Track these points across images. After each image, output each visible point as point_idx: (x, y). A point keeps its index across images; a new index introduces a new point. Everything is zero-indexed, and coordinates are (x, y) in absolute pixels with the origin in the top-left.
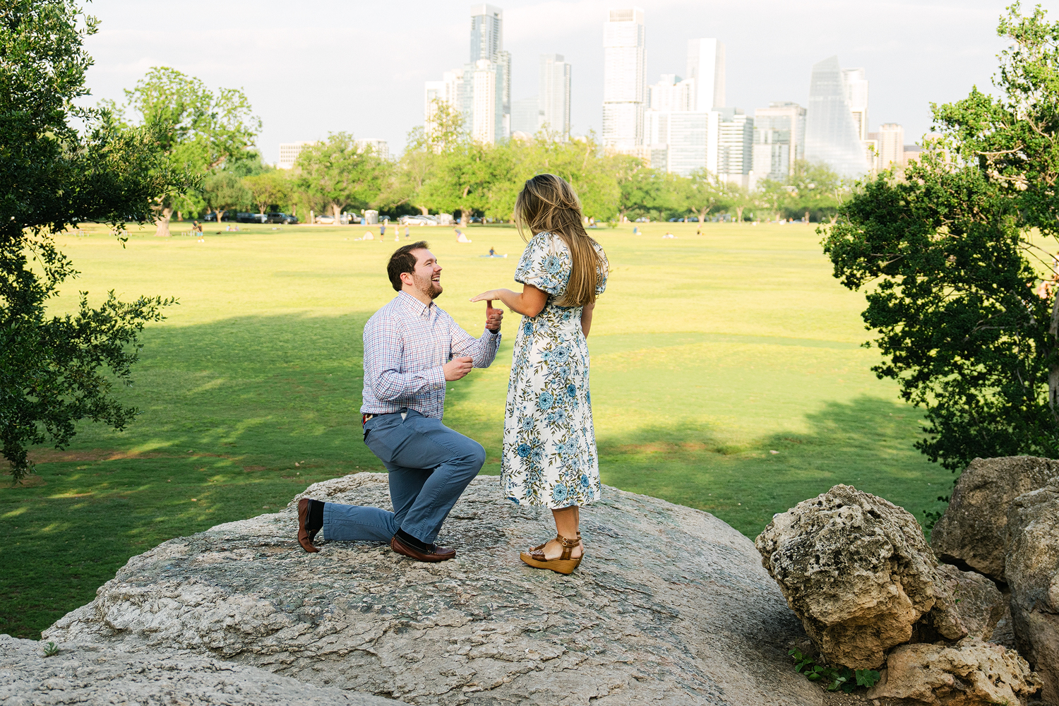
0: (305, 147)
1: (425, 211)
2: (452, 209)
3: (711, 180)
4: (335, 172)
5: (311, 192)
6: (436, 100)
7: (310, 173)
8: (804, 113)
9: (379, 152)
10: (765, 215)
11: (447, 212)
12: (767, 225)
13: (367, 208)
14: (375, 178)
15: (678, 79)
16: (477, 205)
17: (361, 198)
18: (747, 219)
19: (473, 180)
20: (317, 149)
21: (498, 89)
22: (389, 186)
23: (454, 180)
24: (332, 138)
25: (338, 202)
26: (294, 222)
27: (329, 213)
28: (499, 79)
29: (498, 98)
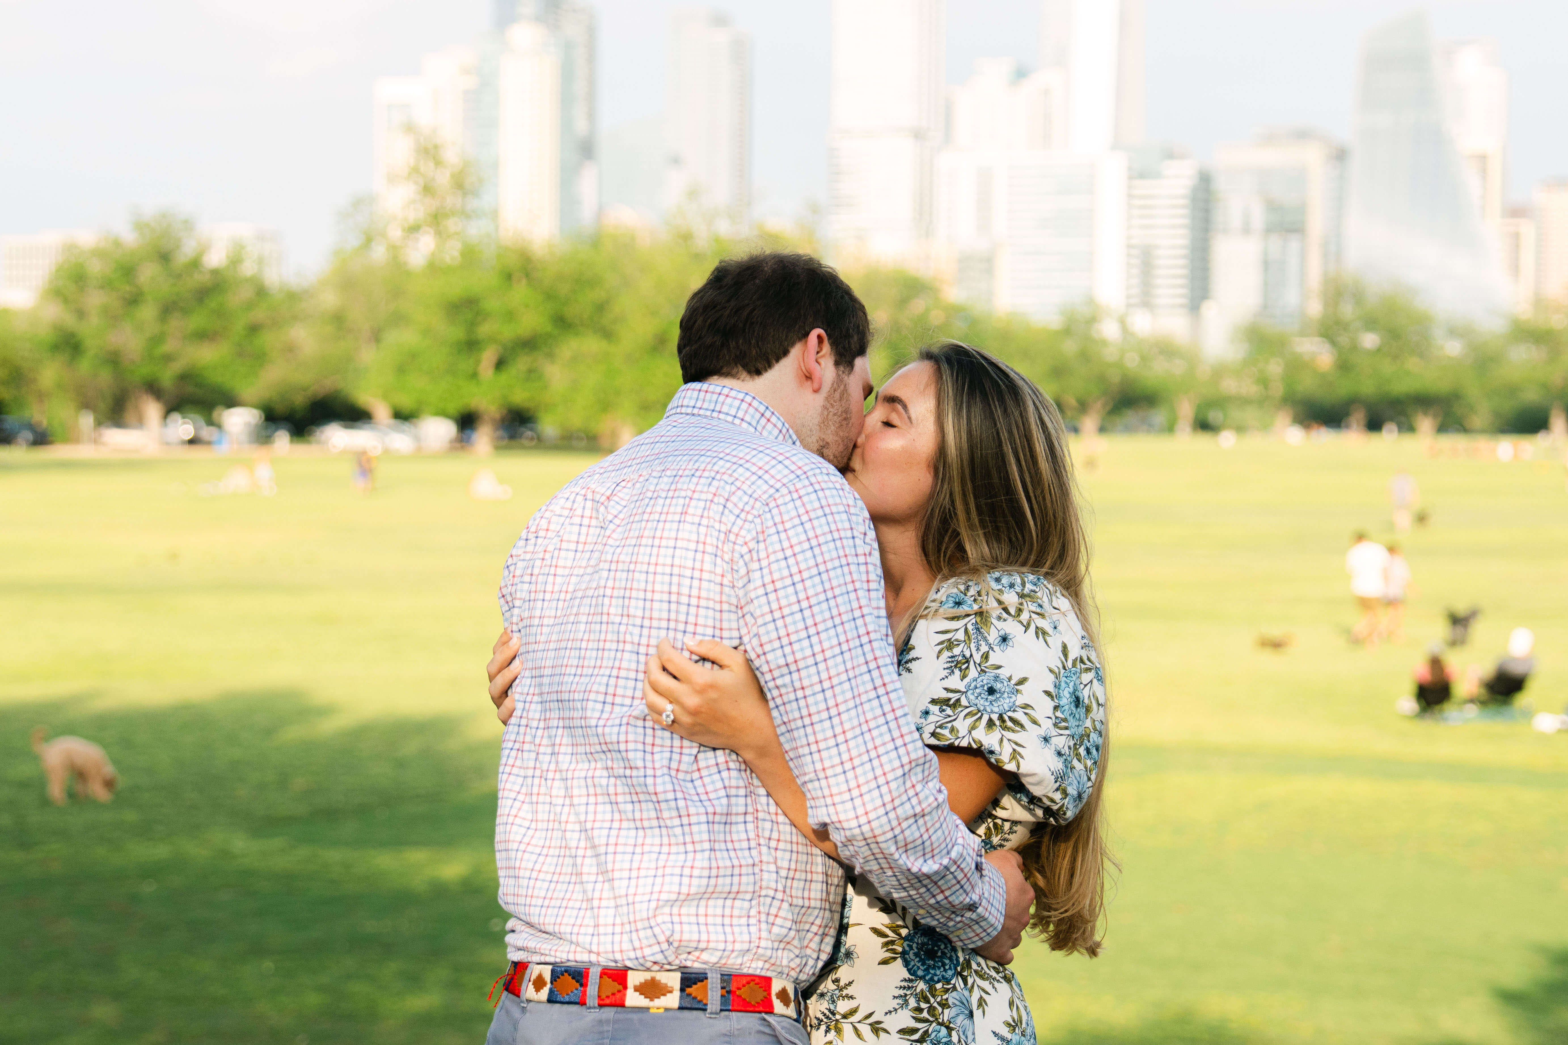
0: (70, 248)
1: (382, 412)
2: (455, 406)
3: (1109, 330)
4: (147, 312)
5: (85, 366)
6: (410, 128)
7: (81, 314)
8: (1340, 155)
9: (261, 261)
10: (1250, 415)
11: (442, 413)
12: (1254, 442)
13: (231, 402)
14: (254, 329)
15: (1021, 74)
16: (520, 397)
17: (218, 378)
18: (1204, 425)
19: (509, 332)
20: (98, 253)
21: (566, 100)
22: (290, 349)
23: (457, 333)
24: (140, 226)
25: (153, 389)
26: (41, 439)
27: (130, 416)
28: (567, 74)
29: (566, 123)
